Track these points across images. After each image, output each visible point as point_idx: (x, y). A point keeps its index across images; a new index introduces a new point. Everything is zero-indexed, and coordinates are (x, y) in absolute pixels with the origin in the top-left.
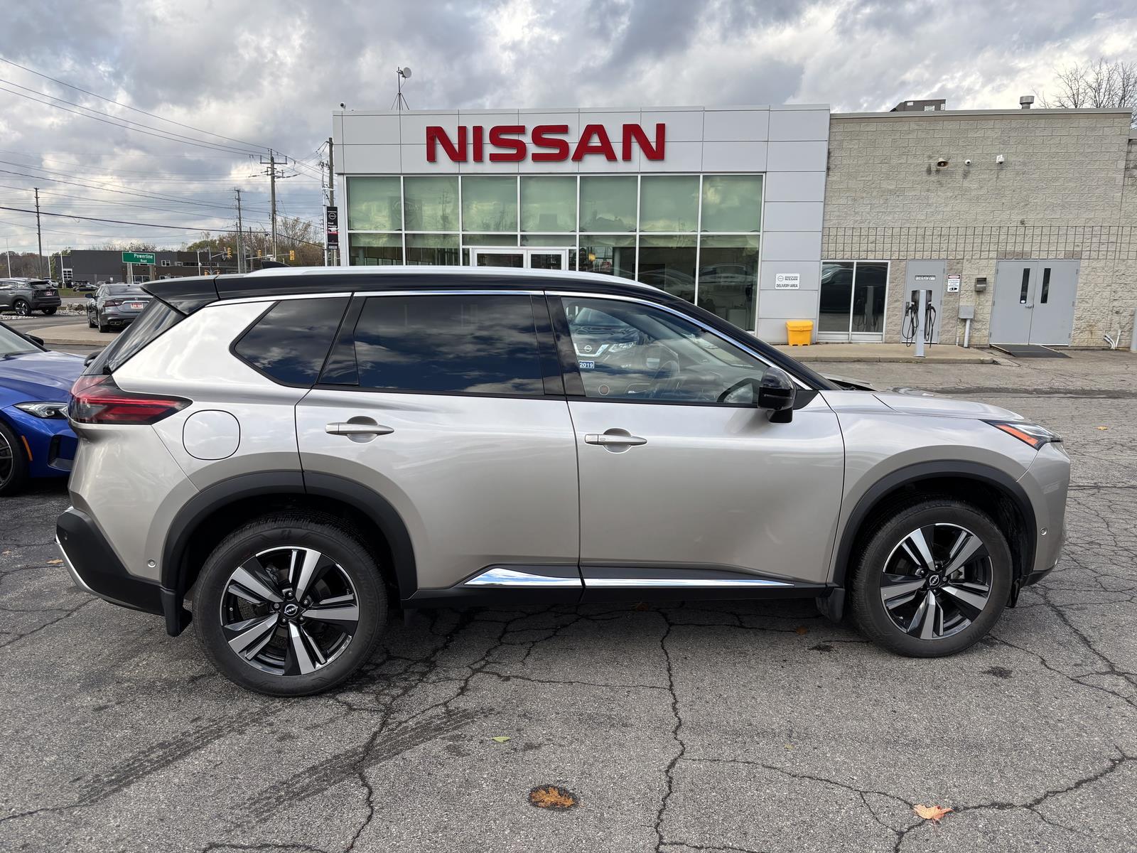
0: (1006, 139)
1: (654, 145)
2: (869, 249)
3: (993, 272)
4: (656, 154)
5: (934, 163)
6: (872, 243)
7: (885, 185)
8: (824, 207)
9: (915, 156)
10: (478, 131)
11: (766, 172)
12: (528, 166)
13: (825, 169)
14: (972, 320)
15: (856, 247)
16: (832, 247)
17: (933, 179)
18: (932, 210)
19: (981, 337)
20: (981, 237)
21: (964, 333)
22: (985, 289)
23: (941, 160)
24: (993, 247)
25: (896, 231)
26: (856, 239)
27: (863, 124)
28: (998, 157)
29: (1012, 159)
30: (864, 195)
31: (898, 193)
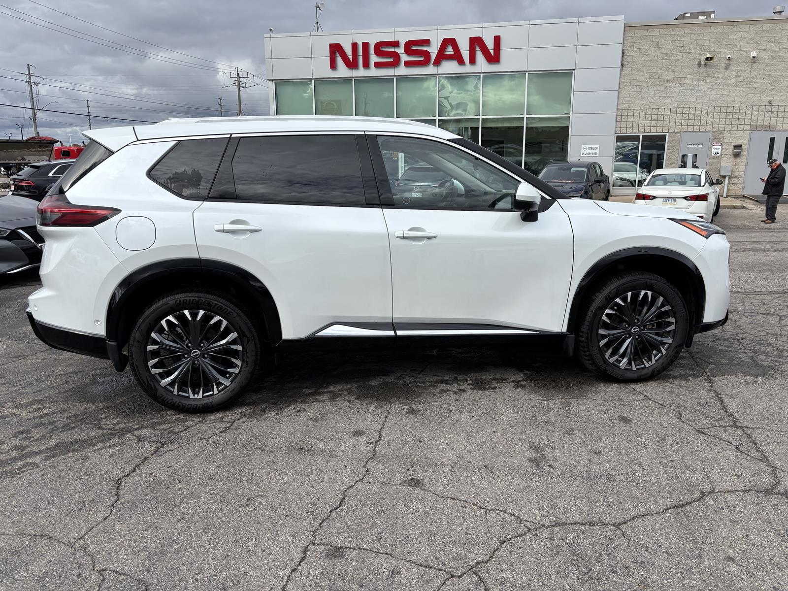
0: (759, 39)
1: (492, 52)
2: (652, 125)
3: (747, 140)
4: (494, 59)
5: (703, 58)
6: (654, 120)
7: (665, 76)
8: (618, 94)
9: (689, 53)
10: (366, 45)
11: (575, 70)
12: (402, 70)
13: (619, 65)
14: (730, 177)
15: (642, 124)
16: (624, 124)
17: (702, 70)
18: (700, 94)
19: (737, 189)
20: (738, 114)
21: (724, 187)
22: (741, 152)
23: (708, 56)
24: (747, 121)
25: (673, 110)
26: (642, 118)
27: (650, 30)
28: (752, 53)
29: (762, 54)
30: (649, 84)
31: (675, 82)
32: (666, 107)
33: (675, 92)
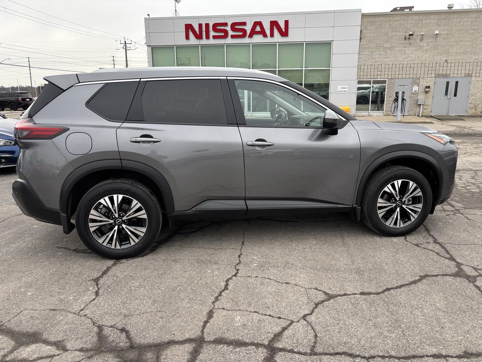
0: (440, 23)
1: (284, 30)
2: (378, 74)
3: (433, 83)
4: (284, 34)
5: (407, 34)
6: (379, 71)
7: (385, 45)
8: (359, 56)
9: (399, 32)
10: (207, 25)
11: (333, 41)
12: (229, 40)
13: (359, 38)
14: (423, 105)
15: (372, 74)
16: (362, 74)
17: (407, 42)
18: (406, 56)
19: (427, 112)
20: (428, 67)
21: (420, 111)
22: (429, 91)
23: (411, 33)
24: (433, 72)
25: (391, 65)
26: (372, 70)
27: (377, 18)
28: (436, 31)
29: (442, 32)
31: (391, 49)
32: (386, 64)
33: (391, 55)
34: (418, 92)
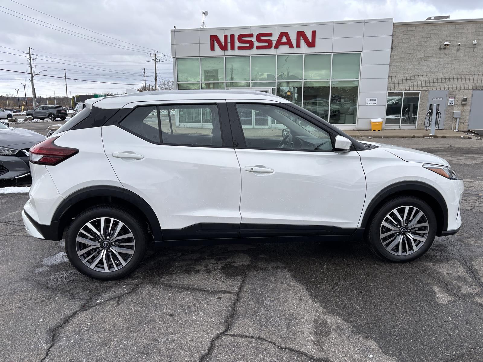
0: (478, 33)
1: (311, 41)
2: (411, 86)
3: (471, 96)
4: (311, 44)
5: (443, 44)
6: (412, 83)
7: (419, 56)
8: (390, 67)
9: (434, 42)
10: (233, 36)
11: (362, 51)
12: (254, 51)
13: (390, 48)
14: (460, 118)
15: (404, 85)
16: (393, 85)
17: (442, 52)
18: (441, 67)
19: (464, 127)
20: (465, 79)
21: (456, 125)
22: (466, 104)
23: (446, 43)
24: (471, 84)
25: (424, 77)
26: (404, 81)
27: (409, 27)
28: (474, 41)
29: (481, 42)
31: (425, 59)
32: (420, 75)
33: (425, 65)
34: (454, 104)
